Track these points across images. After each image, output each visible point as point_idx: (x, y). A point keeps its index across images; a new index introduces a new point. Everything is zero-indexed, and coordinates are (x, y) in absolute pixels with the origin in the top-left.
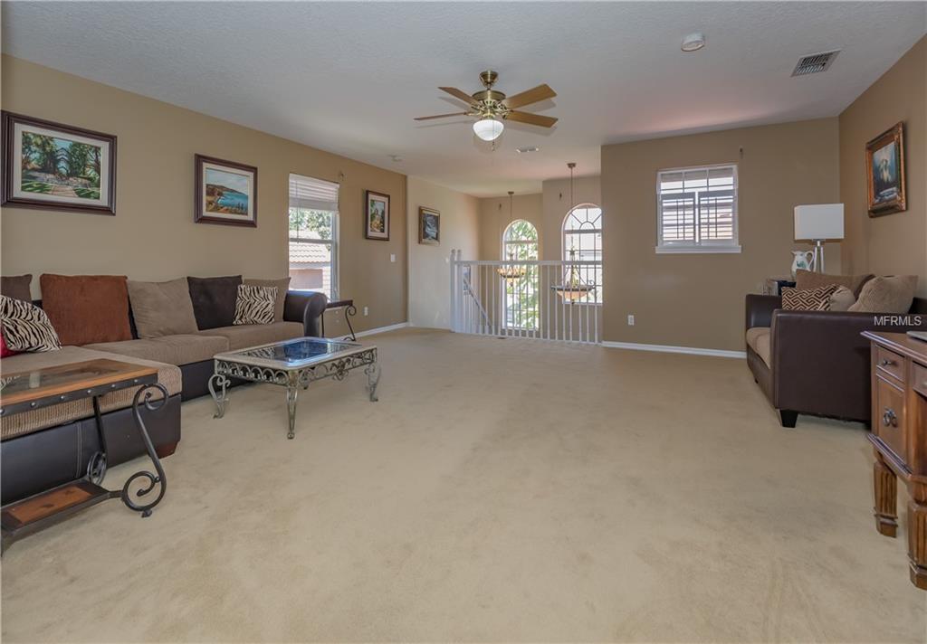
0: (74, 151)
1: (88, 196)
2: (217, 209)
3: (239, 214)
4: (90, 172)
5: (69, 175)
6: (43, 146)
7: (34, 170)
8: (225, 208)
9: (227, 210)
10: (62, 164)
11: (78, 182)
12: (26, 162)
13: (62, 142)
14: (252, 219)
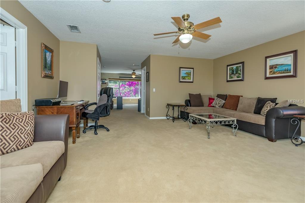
0: (236, 68)
1: (239, 77)
2: (274, 73)
3: (285, 73)
4: (239, 72)
5: (236, 74)
6: (232, 70)
7: (231, 74)
8: (278, 72)
9: (279, 72)
10: (235, 72)
11: (237, 75)
12: (230, 73)
13: (234, 67)
14: (292, 74)
